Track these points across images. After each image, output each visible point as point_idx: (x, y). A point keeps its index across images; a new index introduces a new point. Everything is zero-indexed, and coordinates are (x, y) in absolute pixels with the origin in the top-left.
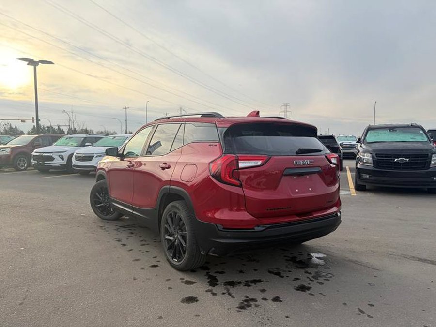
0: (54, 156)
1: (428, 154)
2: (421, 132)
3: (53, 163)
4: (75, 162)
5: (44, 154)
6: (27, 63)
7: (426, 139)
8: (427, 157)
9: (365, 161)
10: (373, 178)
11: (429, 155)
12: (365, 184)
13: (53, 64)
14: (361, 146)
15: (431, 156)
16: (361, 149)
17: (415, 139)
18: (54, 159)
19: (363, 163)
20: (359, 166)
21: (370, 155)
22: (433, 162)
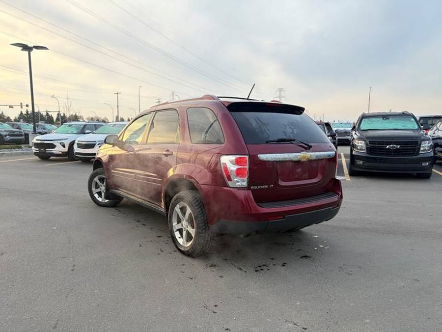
1: (417, 142)
2: (413, 120)
6: (22, 48)
7: (417, 127)
8: (417, 144)
10: (367, 164)
11: (419, 142)
13: (47, 49)
14: (355, 134)
15: (421, 144)
16: (355, 136)
17: (406, 126)
19: (358, 149)
20: (354, 153)
21: (364, 142)
22: (422, 149)
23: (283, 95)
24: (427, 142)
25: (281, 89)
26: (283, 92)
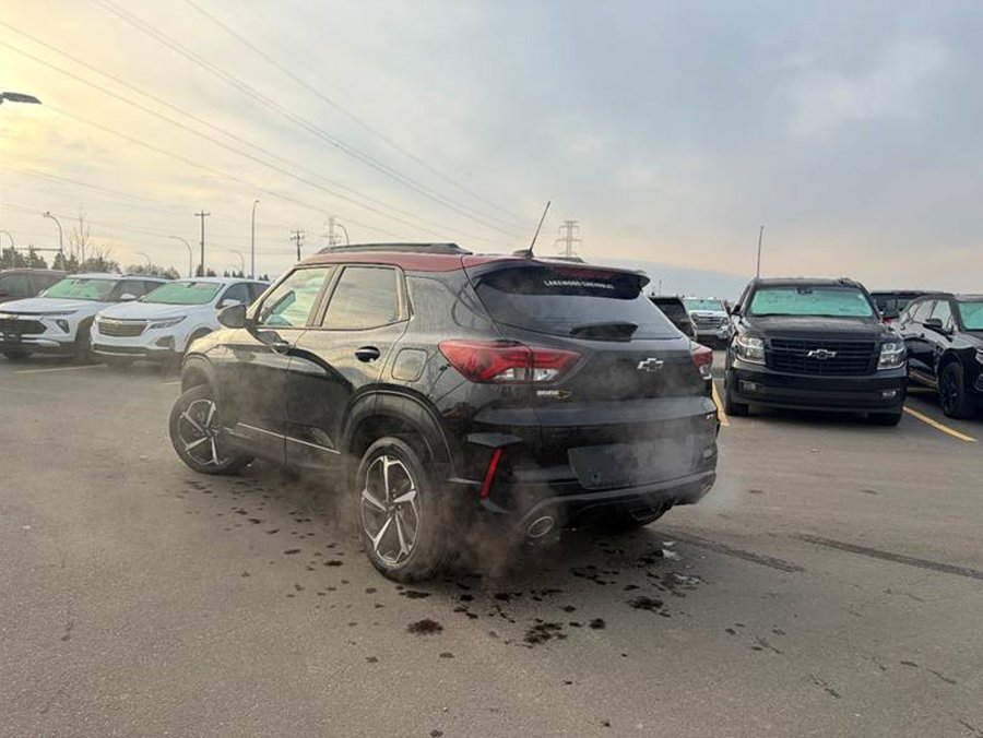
0: (45, 321)
1: (873, 344)
2: (861, 296)
3: (42, 339)
4: (96, 337)
5: (21, 317)
7: (869, 312)
8: (872, 349)
9: (748, 354)
10: (764, 390)
11: (877, 345)
12: (746, 402)
13: (38, 102)
14: (740, 322)
15: (880, 349)
16: (740, 328)
17: (848, 311)
18: (45, 328)
19: (746, 357)
20: (735, 364)
21: (760, 342)
22: (882, 360)
23: (574, 236)
24: (894, 345)
25: (572, 222)
26: (574, 230)
